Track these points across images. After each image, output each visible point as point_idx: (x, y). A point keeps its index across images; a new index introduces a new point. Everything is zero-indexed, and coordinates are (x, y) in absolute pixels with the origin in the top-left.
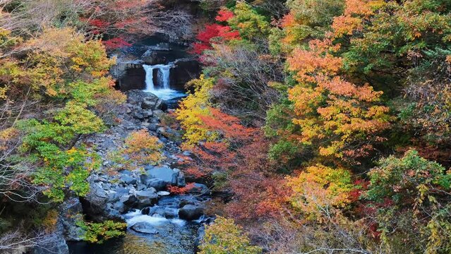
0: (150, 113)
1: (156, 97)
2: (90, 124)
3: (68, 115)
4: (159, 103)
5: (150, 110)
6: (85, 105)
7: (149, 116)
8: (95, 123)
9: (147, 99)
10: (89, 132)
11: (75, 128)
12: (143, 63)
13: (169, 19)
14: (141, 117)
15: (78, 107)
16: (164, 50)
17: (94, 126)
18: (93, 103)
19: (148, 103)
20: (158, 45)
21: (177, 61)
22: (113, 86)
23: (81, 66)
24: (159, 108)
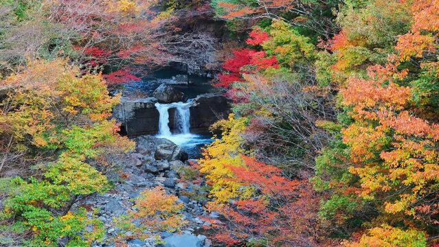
0: (165, 164)
1: (173, 144)
2: (91, 182)
3: (62, 170)
4: (178, 151)
5: (166, 161)
6: (82, 157)
7: (165, 169)
8: (98, 180)
9: (162, 147)
10: (90, 192)
11: (72, 187)
12: (155, 102)
13: (187, 44)
14: (155, 170)
15: (74, 160)
16: (183, 85)
17: (96, 184)
18: (92, 154)
19: (163, 152)
20: (174, 78)
21: (198, 97)
22: (118, 132)
23: (76, 108)
24: (178, 158)
